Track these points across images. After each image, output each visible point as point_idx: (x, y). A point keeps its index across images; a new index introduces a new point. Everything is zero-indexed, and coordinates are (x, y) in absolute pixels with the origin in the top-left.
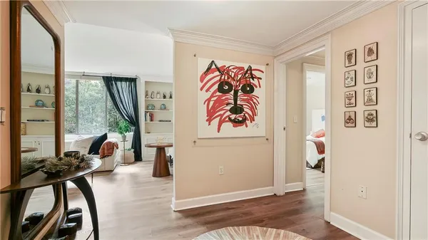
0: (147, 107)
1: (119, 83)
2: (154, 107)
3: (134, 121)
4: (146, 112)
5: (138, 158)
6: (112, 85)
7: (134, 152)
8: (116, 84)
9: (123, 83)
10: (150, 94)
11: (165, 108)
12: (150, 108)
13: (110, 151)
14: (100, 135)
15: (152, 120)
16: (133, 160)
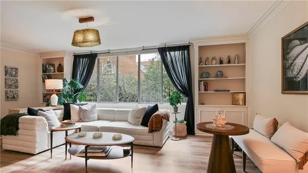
0: (201, 76)
1: (172, 53)
2: (208, 75)
3: (187, 91)
4: (200, 81)
5: (190, 131)
6: (166, 55)
7: (187, 124)
8: (170, 54)
9: (176, 52)
10: (204, 60)
11: (222, 76)
12: (205, 76)
13: (159, 125)
14: (152, 105)
15: (206, 90)
16: (185, 133)
